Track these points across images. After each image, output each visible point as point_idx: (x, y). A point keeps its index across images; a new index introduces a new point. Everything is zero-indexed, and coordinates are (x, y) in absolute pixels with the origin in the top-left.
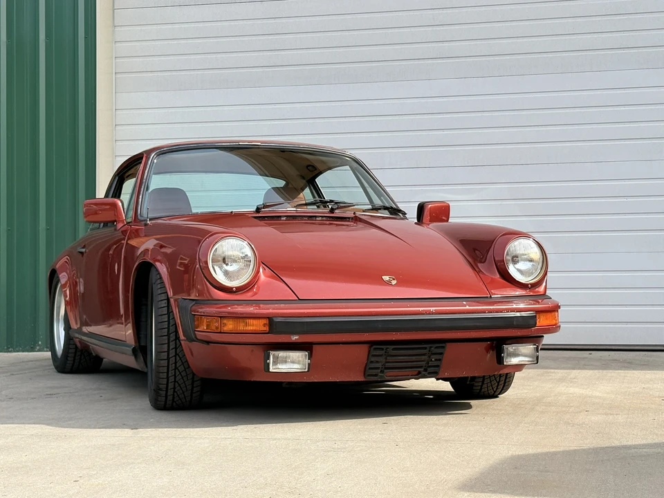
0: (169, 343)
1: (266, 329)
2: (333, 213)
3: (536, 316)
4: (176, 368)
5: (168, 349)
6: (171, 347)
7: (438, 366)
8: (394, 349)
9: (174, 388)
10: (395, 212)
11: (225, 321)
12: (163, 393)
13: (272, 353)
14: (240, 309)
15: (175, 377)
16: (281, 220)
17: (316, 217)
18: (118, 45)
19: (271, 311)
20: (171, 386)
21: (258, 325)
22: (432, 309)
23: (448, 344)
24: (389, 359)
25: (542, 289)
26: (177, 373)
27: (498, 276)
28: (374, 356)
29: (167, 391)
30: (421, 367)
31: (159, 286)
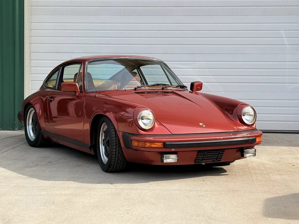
1: (162, 146)
2: (164, 90)
3: (256, 139)
5: (116, 151)
7: (221, 158)
8: (207, 153)
10: (183, 87)
11: (146, 143)
13: (165, 155)
14: (148, 138)
15: (118, 161)
16: (145, 94)
17: (158, 92)
20: (115, 164)
21: (160, 145)
22: (221, 138)
24: (205, 156)
25: (254, 126)
27: (239, 122)
28: (199, 155)
30: (215, 159)
31: (111, 125)
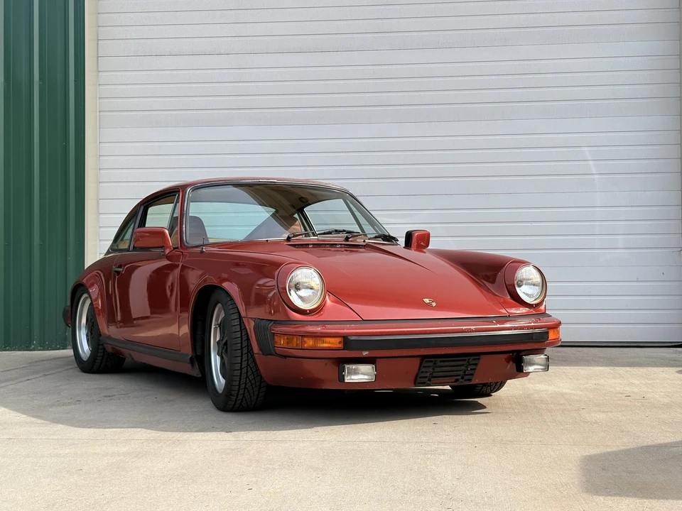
0: (242, 356)
1: (341, 346)
2: (348, 241)
3: (548, 332)
4: (247, 377)
5: (241, 361)
6: (244, 359)
7: (472, 374)
8: (441, 361)
9: (244, 394)
10: (389, 239)
11: (305, 339)
12: (234, 398)
13: (347, 366)
14: (310, 329)
15: (246, 384)
16: (308, 247)
17: (336, 244)
18: (102, 87)
19: (346, 331)
20: (241, 392)
21: (334, 343)
22: (473, 327)
23: (482, 356)
24: (437, 369)
25: (542, 308)
26: (248, 381)
27: (509, 297)
28: (424, 367)
29: (237, 397)
30: (459, 375)
31: (231, 307)
